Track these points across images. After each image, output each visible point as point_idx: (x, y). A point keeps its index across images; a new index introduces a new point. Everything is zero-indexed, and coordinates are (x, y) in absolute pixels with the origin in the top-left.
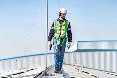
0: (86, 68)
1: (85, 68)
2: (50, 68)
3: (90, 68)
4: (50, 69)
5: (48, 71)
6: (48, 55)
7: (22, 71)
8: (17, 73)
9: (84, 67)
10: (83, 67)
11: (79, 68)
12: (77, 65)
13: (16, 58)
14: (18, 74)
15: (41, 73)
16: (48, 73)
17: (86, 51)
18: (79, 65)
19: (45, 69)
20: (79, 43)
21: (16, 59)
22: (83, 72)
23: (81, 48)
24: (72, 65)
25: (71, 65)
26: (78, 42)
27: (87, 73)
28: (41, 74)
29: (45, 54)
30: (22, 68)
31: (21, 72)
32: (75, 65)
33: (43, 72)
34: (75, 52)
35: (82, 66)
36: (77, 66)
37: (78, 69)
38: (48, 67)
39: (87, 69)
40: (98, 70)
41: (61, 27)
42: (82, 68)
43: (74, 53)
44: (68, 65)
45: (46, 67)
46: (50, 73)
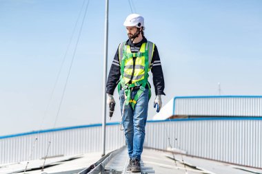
0: (193, 156)
1: (190, 156)
2: (112, 157)
3: (201, 158)
4: (112, 159)
5: (106, 163)
6: (108, 128)
7: (48, 162)
8: (38, 167)
9: (189, 154)
10: (187, 155)
11: (177, 157)
12: (173, 149)
13: (36, 132)
14: (41, 168)
15: (92, 167)
16: (106, 167)
17: (193, 120)
18: (178, 150)
19: (100, 157)
20: (177, 100)
21: (36, 136)
22: (185, 165)
23: (182, 113)
24: (161, 150)
25: (158, 150)
26: (175, 98)
27: (194, 168)
28: (92, 170)
29: (101, 125)
30: (49, 155)
31: (46, 164)
32: (169, 149)
33: (96, 164)
34: (167, 120)
35: (185, 153)
36: (173, 153)
37: (174, 159)
38: (106, 154)
39: (194, 159)
40: (220, 161)
41: (134, 59)
42: (184, 157)
43: (166, 123)
44: (151, 150)
45: (102, 153)
46: (112, 168)
